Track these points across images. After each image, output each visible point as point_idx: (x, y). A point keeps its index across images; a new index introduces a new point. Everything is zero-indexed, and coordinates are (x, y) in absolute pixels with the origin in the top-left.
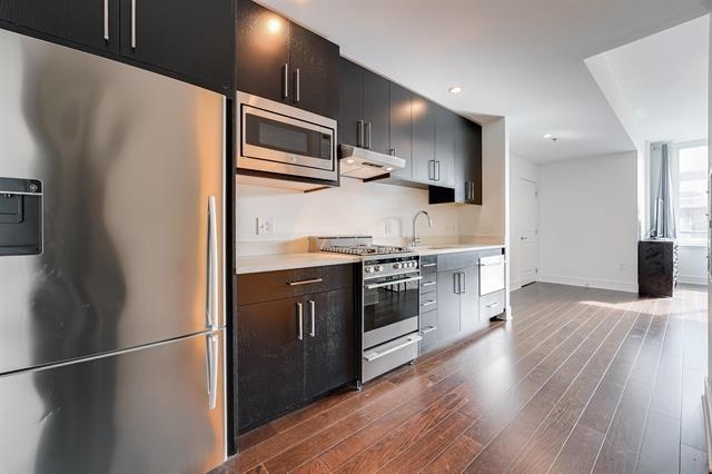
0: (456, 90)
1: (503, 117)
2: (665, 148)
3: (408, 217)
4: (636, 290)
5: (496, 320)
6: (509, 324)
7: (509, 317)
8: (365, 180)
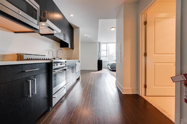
0: (72, 15)
1: (79, 28)
2: (100, 43)
3: (55, 50)
4: (97, 69)
5: (78, 79)
6: (80, 80)
7: (80, 78)
8: (42, 35)
